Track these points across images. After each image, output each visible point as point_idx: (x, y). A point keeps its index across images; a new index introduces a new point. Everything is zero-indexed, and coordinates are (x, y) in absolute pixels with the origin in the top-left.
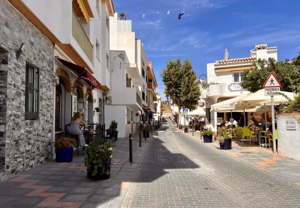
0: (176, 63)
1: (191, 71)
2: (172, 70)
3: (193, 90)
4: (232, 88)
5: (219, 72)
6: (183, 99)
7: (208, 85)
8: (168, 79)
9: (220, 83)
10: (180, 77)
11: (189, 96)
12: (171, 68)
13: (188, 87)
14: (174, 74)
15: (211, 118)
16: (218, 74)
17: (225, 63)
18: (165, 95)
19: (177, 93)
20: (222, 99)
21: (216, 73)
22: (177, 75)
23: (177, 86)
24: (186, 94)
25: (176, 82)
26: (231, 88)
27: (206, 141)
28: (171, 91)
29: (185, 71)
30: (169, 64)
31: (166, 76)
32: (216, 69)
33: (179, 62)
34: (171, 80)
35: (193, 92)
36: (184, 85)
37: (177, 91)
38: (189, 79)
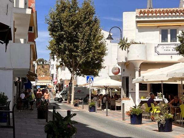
0: (71, 3)
1: (93, 19)
2: (64, 15)
3: (96, 48)
4: (160, 50)
5: (142, 26)
6: (80, 61)
7: (129, 45)
8: (57, 27)
9: (144, 42)
10: (77, 26)
11: (91, 56)
12: (63, 11)
13: (88, 42)
14: (67, 21)
15: (130, 91)
16: (140, 29)
17: (150, 15)
18: (50, 51)
19: (71, 51)
20: (147, 65)
21: (138, 28)
22: (73, 22)
23: (72, 39)
24: (85, 52)
25: (70, 34)
26: (158, 49)
27: (133, 122)
28: (62, 46)
29: (85, 18)
30: (59, 4)
31: (55, 22)
32: (138, 22)
33: (75, 3)
34: (62, 29)
35: (96, 51)
36: (83, 38)
37: (72, 47)
38: (91, 29)
